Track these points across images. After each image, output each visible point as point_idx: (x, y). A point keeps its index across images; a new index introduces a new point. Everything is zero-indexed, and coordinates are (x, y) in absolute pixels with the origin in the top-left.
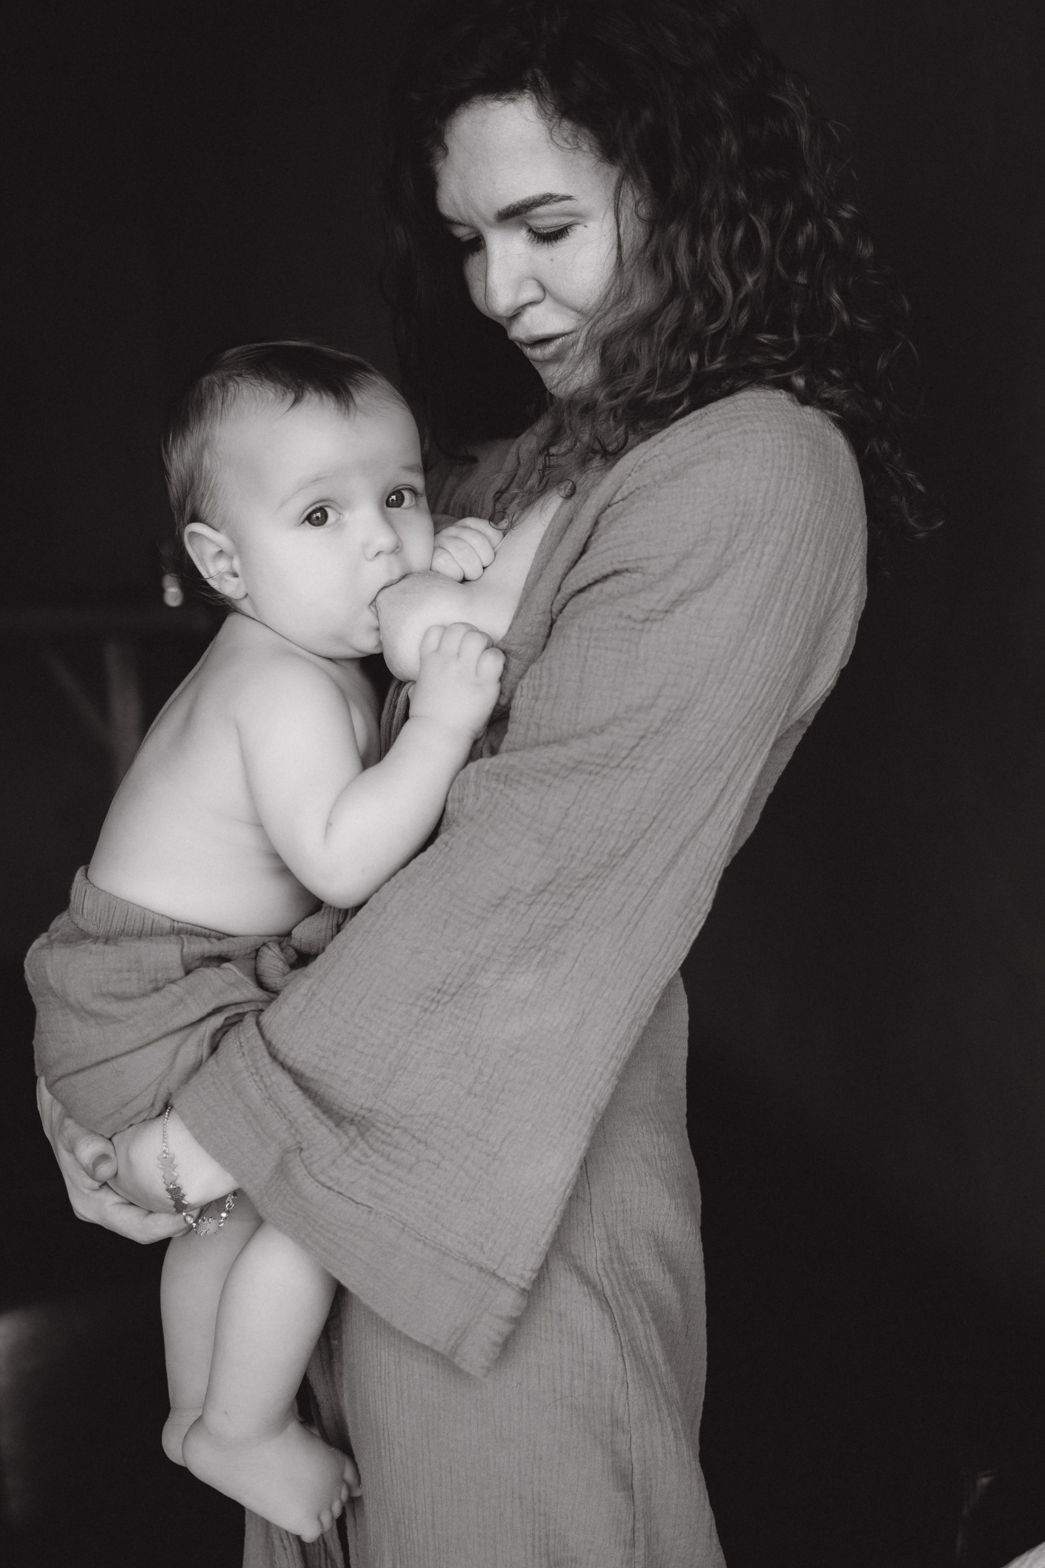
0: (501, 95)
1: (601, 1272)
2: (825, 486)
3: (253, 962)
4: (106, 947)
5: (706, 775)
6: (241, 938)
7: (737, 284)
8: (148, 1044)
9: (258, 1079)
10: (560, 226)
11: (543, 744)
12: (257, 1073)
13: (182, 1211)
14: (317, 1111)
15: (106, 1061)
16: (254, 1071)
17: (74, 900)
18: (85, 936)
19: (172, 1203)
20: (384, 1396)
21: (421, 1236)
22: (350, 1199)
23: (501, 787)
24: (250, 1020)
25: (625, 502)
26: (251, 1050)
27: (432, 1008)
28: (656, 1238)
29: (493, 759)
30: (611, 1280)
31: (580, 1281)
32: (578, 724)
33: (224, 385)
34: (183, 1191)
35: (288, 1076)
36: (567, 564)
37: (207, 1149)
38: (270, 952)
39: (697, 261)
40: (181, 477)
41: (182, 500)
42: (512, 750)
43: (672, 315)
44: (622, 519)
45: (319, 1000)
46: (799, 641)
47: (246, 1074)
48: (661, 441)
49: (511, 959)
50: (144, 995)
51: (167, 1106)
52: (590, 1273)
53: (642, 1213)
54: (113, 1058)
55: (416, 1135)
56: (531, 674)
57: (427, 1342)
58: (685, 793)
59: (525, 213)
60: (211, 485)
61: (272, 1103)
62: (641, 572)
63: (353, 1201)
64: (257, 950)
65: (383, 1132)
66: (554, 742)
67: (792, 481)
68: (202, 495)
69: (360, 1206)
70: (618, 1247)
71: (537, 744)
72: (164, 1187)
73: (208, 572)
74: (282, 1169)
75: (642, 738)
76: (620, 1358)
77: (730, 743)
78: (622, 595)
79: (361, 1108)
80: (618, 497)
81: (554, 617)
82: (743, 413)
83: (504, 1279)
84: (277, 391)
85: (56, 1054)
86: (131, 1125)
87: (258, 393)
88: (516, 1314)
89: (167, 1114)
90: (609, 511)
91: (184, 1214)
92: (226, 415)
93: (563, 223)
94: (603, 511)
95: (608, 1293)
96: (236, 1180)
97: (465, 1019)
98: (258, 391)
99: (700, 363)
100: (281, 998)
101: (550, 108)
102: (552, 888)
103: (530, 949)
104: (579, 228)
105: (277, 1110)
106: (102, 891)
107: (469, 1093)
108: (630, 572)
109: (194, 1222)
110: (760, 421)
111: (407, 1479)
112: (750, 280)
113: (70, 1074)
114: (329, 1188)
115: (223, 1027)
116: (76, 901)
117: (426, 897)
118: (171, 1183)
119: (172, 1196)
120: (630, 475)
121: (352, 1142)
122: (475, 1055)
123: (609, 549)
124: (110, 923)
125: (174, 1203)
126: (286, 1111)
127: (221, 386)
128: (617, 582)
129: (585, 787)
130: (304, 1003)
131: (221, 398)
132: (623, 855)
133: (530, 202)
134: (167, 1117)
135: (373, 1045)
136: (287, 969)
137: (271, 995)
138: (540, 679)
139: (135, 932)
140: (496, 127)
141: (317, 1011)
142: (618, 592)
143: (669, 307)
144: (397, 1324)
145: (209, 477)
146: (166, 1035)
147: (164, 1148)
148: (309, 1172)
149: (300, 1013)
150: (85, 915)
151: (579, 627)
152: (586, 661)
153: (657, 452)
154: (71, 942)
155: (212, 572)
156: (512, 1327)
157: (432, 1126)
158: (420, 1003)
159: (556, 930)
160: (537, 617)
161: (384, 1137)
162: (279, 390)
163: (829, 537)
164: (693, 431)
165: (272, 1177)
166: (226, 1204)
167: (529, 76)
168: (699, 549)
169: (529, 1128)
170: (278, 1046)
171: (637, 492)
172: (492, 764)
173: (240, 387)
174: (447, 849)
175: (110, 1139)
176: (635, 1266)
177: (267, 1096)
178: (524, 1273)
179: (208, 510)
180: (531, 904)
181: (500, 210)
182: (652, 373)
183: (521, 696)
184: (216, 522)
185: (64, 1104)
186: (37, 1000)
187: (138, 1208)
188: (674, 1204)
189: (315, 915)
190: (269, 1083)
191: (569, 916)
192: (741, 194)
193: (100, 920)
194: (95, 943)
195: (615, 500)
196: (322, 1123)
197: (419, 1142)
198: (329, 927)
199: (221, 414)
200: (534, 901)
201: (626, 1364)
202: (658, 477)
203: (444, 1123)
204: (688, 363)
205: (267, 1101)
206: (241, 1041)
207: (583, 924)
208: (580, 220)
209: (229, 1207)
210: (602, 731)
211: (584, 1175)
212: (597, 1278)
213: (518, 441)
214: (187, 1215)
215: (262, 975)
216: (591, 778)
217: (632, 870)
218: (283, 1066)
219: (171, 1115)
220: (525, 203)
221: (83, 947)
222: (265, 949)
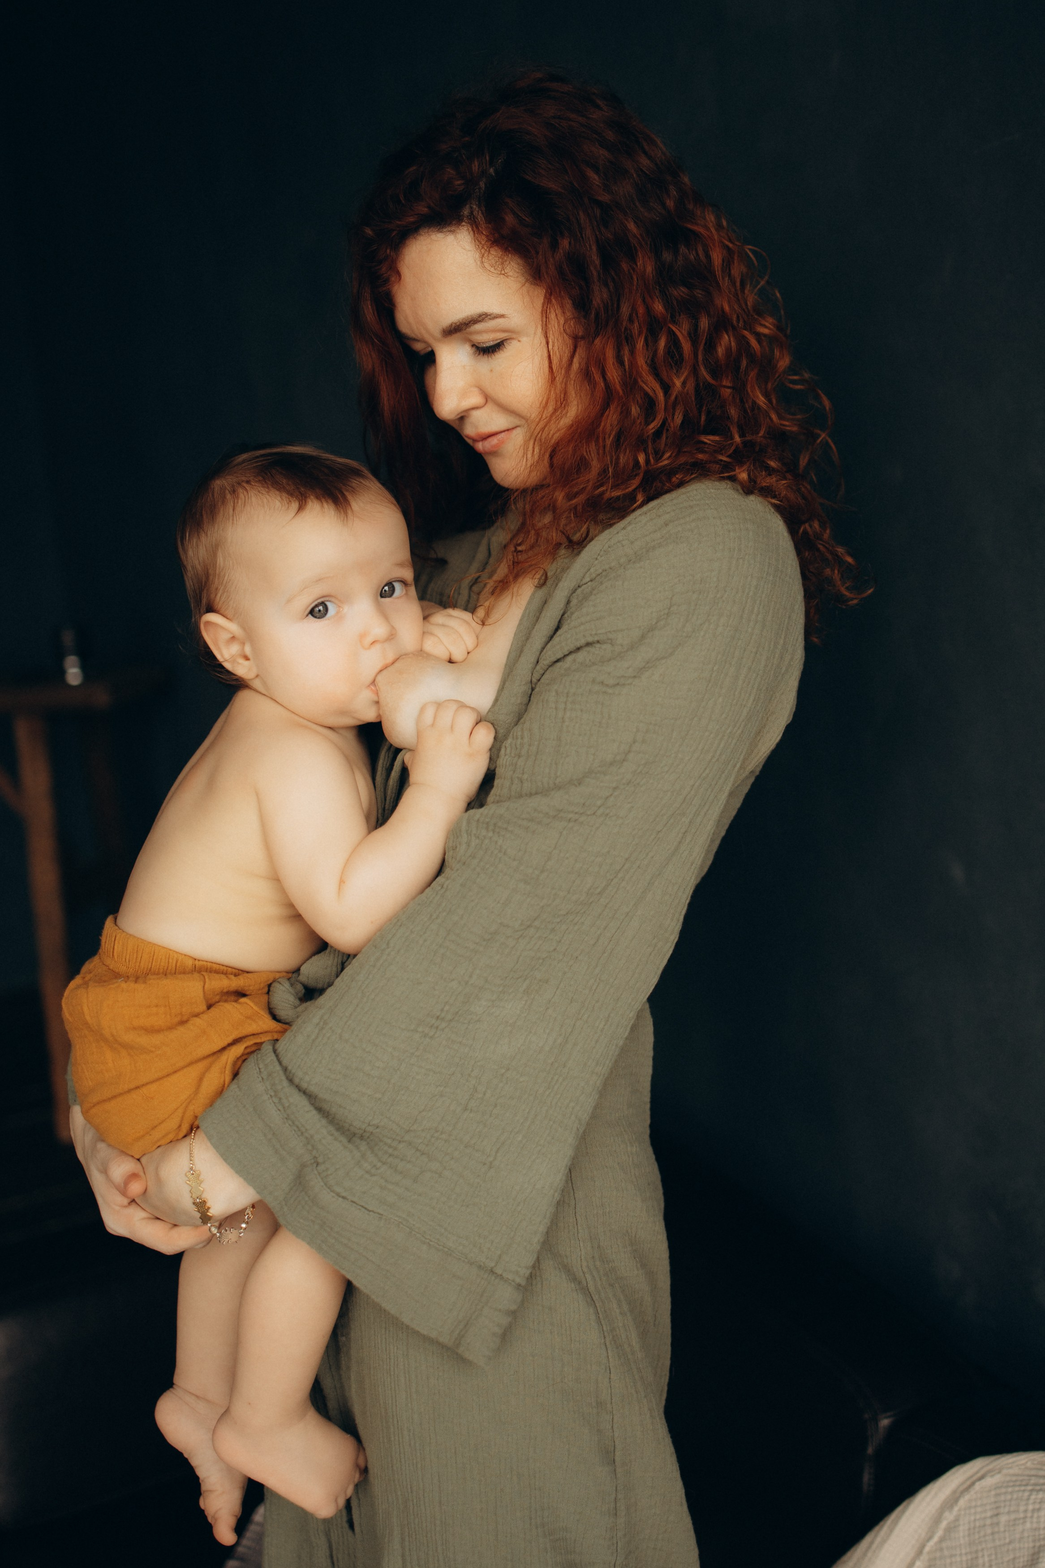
0: (443, 228)
1: (585, 1270)
2: (769, 563)
3: (266, 997)
4: (137, 986)
5: (672, 821)
6: (255, 974)
7: (667, 388)
8: (175, 1072)
9: (276, 1100)
10: (497, 340)
11: (526, 795)
12: (276, 1096)
13: (208, 1223)
14: (331, 1128)
15: (137, 1088)
16: (273, 1094)
17: (105, 945)
18: (117, 975)
19: (199, 1215)
20: (393, 1386)
21: (426, 1239)
22: (363, 1207)
23: (490, 834)
24: (267, 1048)
25: (593, 582)
26: (270, 1075)
27: (431, 1034)
28: (630, 1237)
29: (481, 810)
30: (594, 1276)
31: (567, 1278)
32: (557, 777)
33: (234, 491)
34: (208, 1205)
35: (304, 1097)
36: (544, 640)
37: (232, 1166)
38: (282, 987)
39: (625, 370)
40: (197, 574)
41: (198, 592)
42: (498, 802)
43: (611, 419)
44: (593, 597)
45: (331, 1028)
46: (752, 699)
47: (266, 1097)
48: (624, 528)
49: (501, 989)
50: (171, 1028)
51: (193, 1128)
52: (575, 1270)
53: (618, 1215)
54: (143, 1085)
55: (419, 1148)
56: (513, 735)
57: (434, 1335)
58: (653, 837)
59: (465, 330)
60: (225, 582)
61: (290, 1122)
62: (611, 644)
63: (366, 1208)
64: (269, 986)
65: (390, 1146)
66: (536, 793)
67: (741, 561)
68: (217, 589)
69: (371, 1213)
70: (599, 1247)
71: (520, 796)
72: (191, 1201)
73: (222, 656)
74: (300, 1181)
75: (615, 788)
76: (603, 1347)
77: (693, 792)
78: (594, 664)
79: (369, 1125)
80: (587, 579)
81: (534, 686)
82: (695, 502)
83: (501, 1275)
84: (282, 499)
85: (90, 1083)
86: (159, 1147)
87: (265, 500)
88: (513, 1307)
89: (193, 1134)
90: (579, 590)
91: (209, 1225)
92: (237, 520)
93: (499, 338)
94: (574, 591)
95: (592, 1289)
96: (258, 1193)
97: (460, 1043)
98: (266, 499)
99: (647, 462)
100: (294, 1027)
101: (483, 239)
102: (537, 923)
103: (518, 978)
104: (514, 343)
105: (295, 1128)
106: (131, 935)
107: (466, 1109)
108: (600, 643)
109: (217, 1232)
110: (711, 509)
111: (415, 1461)
112: (678, 383)
113: (104, 1101)
114: (343, 1198)
115: (243, 1055)
116: (107, 946)
117: (425, 933)
118: (197, 1198)
119: (198, 1209)
120: (597, 559)
121: (363, 1156)
122: (469, 1075)
123: (582, 624)
124: (138, 964)
125: (200, 1215)
126: (303, 1129)
127: (231, 493)
128: (589, 652)
129: (565, 832)
130: (317, 1031)
131: (232, 504)
132: (599, 894)
133: (468, 321)
134: (193, 1137)
135: (379, 1067)
136: (297, 1002)
137: (285, 1026)
138: (522, 738)
139: (161, 971)
140: (439, 256)
141: (329, 1038)
142: (590, 660)
143: (607, 412)
144: (406, 1319)
145: (222, 574)
146: (191, 1064)
147: (191, 1165)
148: (326, 1184)
149: (314, 1041)
150: (116, 958)
151: (557, 692)
152: (563, 722)
153: (621, 538)
154: (105, 981)
155: (227, 656)
156: (510, 1319)
157: (433, 1139)
158: (420, 1029)
159: (541, 961)
160: (519, 687)
161: (390, 1151)
162: (284, 498)
163: (775, 608)
164: (651, 519)
165: (291, 1189)
166: (245, 1216)
167: (466, 212)
168: (662, 623)
169: (520, 1139)
170: (293, 1071)
171: (604, 573)
172: (481, 814)
173: (249, 495)
174: (443, 890)
175: (139, 1160)
176: (613, 1263)
177: (286, 1116)
178: (519, 1269)
179: (221, 602)
180: (518, 939)
181: (444, 327)
182: (605, 471)
183: (505, 755)
184: (229, 613)
185: (97, 1129)
186: (73, 1036)
187: (163, 1222)
188: (645, 1207)
189: (322, 953)
190: (287, 1105)
191: (552, 949)
192: (659, 307)
193: (129, 961)
194: (126, 982)
195: (584, 581)
196: (336, 1139)
197: (423, 1154)
198: (335, 964)
199: (233, 520)
200: (521, 936)
201: (609, 1352)
202: (622, 560)
203: (444, 1136)
204: (637, 463)
205: (285, 1120)
206: (261, 1067)
207: (564, 955)
208: (514, 336)
209: (249, 1218)
210: (579, 784)
211: (570, 1182)
212: (581, 1274)
213: (488, 533)
214: (211, 1226)
215: (275, 1008)
216: (571, 825)
217: (606, 906)
218: (299, 1088)
219: (196, 1136)
220: (464, 321)
221: (116, 985)
222: (275, 985)
